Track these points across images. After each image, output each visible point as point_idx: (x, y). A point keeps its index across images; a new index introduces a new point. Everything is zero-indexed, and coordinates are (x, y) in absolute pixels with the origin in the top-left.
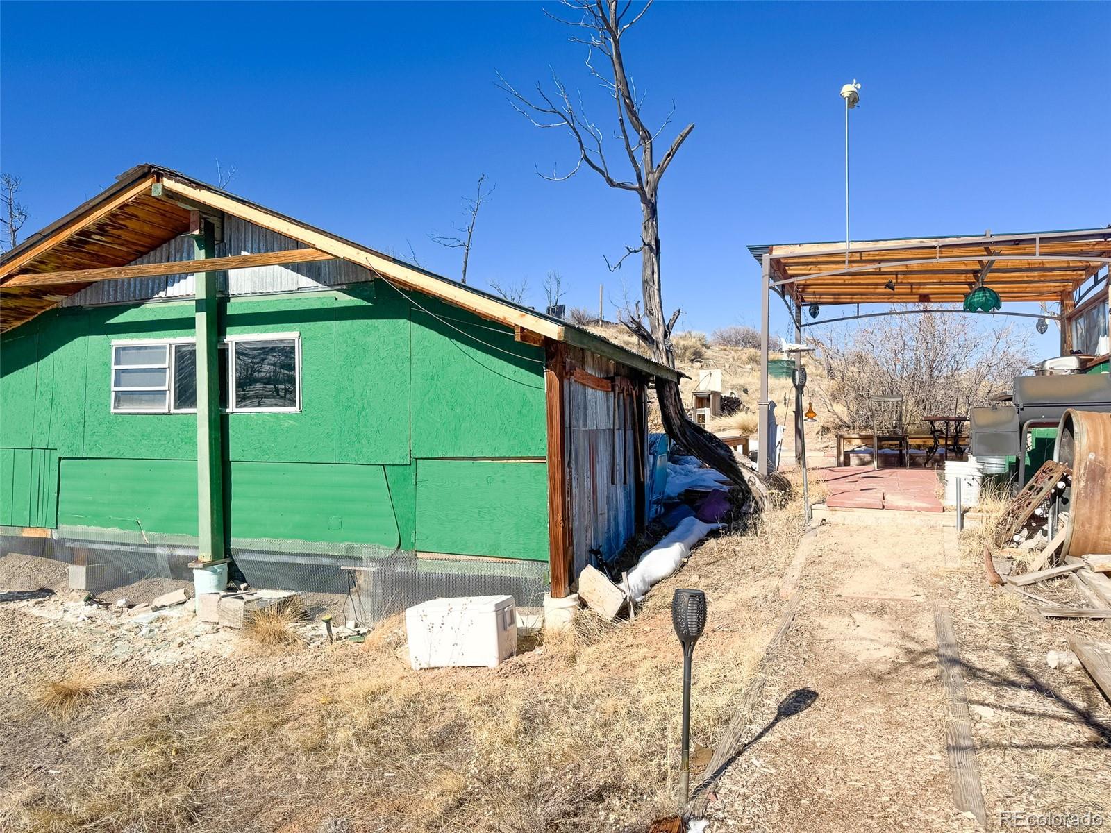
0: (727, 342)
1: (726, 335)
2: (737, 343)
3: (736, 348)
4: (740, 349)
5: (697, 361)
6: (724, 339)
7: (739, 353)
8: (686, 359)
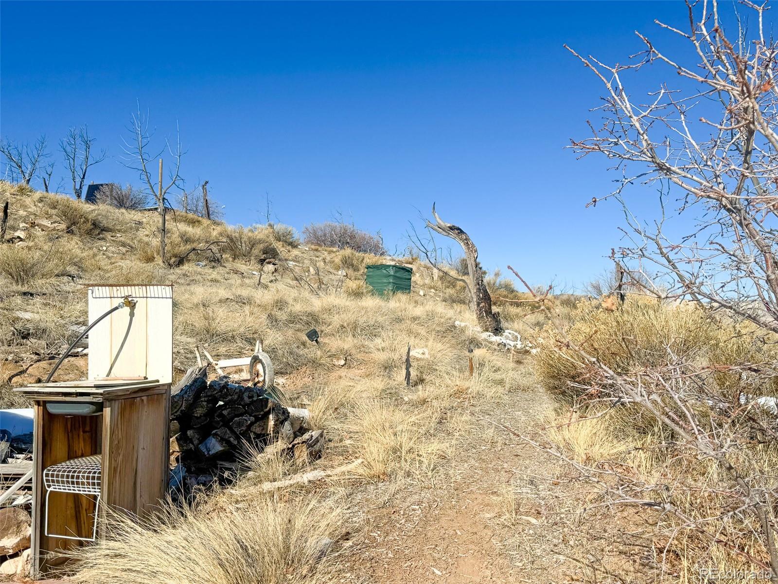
0: (320, 240)
1: (320, 233)
2: (333, 244)
3: (331, 249)
4: (334, 249)
5: (269, 263)
6: (317, 238)
7: (333, 255)
8: (252, 258)
